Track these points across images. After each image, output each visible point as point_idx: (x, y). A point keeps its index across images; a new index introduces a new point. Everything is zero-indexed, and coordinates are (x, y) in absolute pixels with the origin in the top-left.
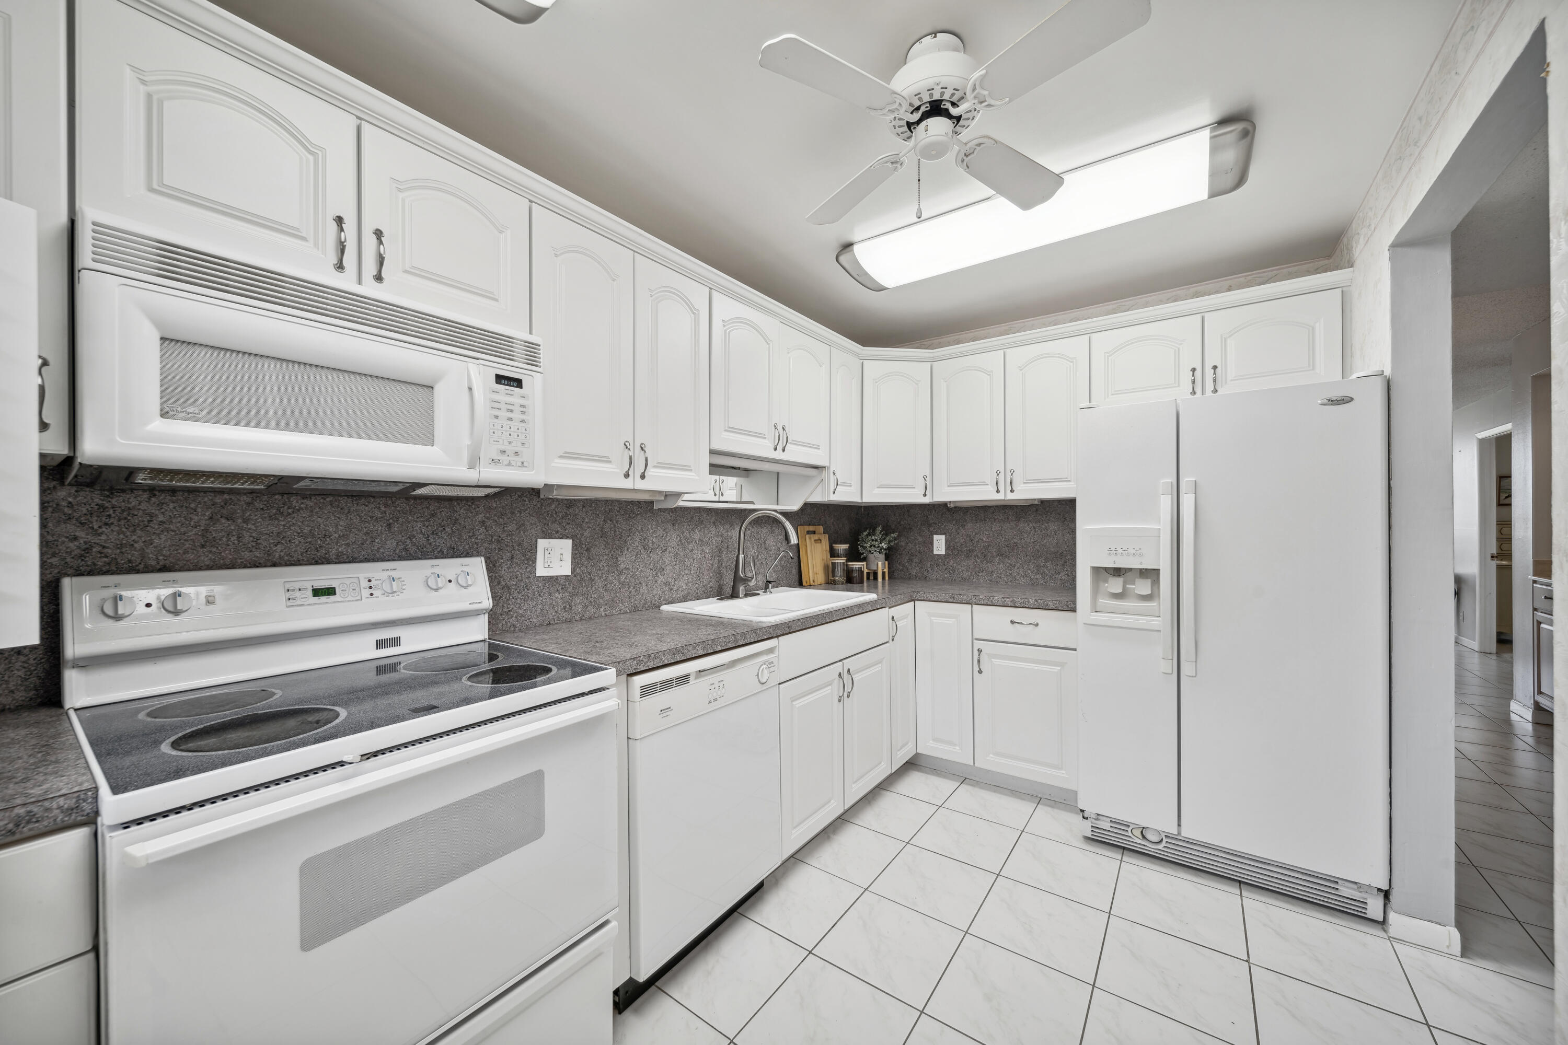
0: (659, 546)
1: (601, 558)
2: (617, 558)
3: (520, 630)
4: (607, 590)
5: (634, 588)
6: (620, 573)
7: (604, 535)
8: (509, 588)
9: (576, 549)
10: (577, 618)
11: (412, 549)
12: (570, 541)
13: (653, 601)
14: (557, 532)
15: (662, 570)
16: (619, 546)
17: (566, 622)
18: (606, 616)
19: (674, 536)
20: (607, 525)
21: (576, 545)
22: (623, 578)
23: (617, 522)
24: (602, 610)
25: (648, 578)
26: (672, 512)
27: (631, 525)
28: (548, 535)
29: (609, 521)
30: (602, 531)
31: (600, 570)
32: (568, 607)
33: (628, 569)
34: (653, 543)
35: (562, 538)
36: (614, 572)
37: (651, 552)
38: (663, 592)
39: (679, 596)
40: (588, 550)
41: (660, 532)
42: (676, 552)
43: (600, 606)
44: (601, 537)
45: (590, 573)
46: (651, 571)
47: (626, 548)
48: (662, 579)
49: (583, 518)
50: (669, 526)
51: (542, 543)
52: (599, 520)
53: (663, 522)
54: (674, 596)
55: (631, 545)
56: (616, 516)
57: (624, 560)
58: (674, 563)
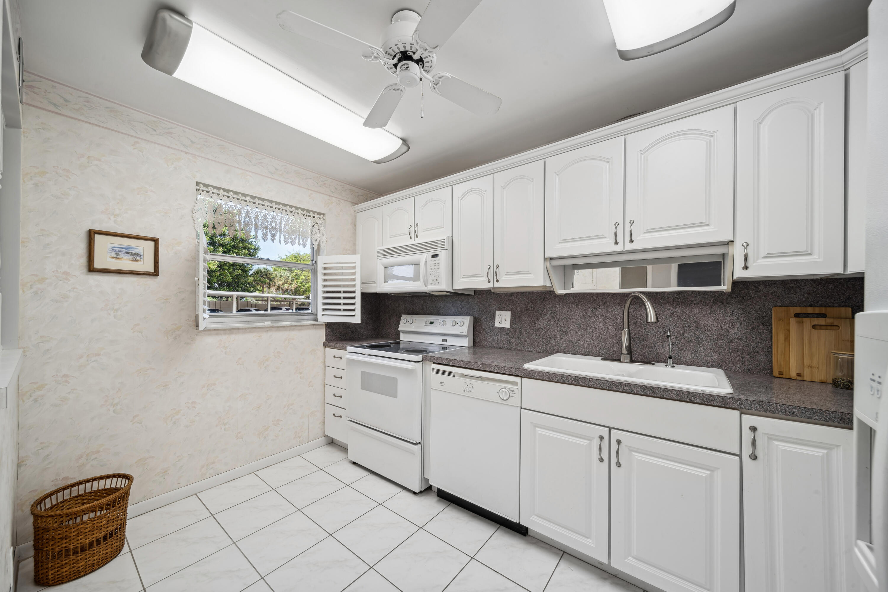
0: (565, 317)
1: (526, 321)
2: (535, 322)
3: (489, 348)
4: (529, 338)
5: (546, 340)
6: (537, 330)
7: (527, 310)
8: (485, 330)
9: (513, 316)
10: (513, 349)
11: (458, 312)
12: (510, 312)
13: (559, 350)
14: (504, 308)
15: (566, 333)
16: (536, 316)
17: (507, 349)
18: (528, 351)
19: (577, 312)
20: (530, 305)
21: (513, 314)
22: (539, 333)
23: (536, 303)
24: (526, 348)
25: (555, 336)
26: (576, 297)
27: (545, 305)
28: (500, 309)
29: (530, 303)
30: (526, 308)
31: (525, 327)
32: (509, 343)
33: (542, 329)
34: (560, 316)
35: (506, 311)
36: (533, 329)
37: (558, 321)
38: (567, 346)
39: (580, 351)
40: (519, 317)
41: (566, 309)
42: (578, 323)
43: (524, 346)
44: (526, 311)
45: (520, 329)
46: (558, 332)
47: (541, 317)
48: (566, 338)
49: (517, 302)
50: (574, 306)
51: (498, 313)
52: (525, 302)
53: (568, 303)
54: (576, 350)
55: (544, 316)
56: (535, 300)
57: (539, 324)
58: (577, 329)
